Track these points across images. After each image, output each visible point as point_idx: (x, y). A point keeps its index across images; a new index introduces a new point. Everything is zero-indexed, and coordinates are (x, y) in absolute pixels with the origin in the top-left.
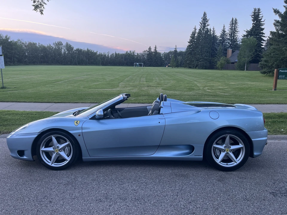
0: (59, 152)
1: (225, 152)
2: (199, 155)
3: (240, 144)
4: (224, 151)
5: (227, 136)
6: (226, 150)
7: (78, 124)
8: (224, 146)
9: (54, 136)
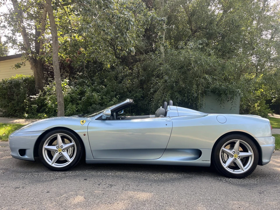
0: (62, 152)
1: (234, 158)
2: (207, 161)
3: (249, 152)
4: (232, 156)
5: (237, 141)
6: (235, 156)
7: (84, 123)
8: (232, 151)
9: (60, 135)
